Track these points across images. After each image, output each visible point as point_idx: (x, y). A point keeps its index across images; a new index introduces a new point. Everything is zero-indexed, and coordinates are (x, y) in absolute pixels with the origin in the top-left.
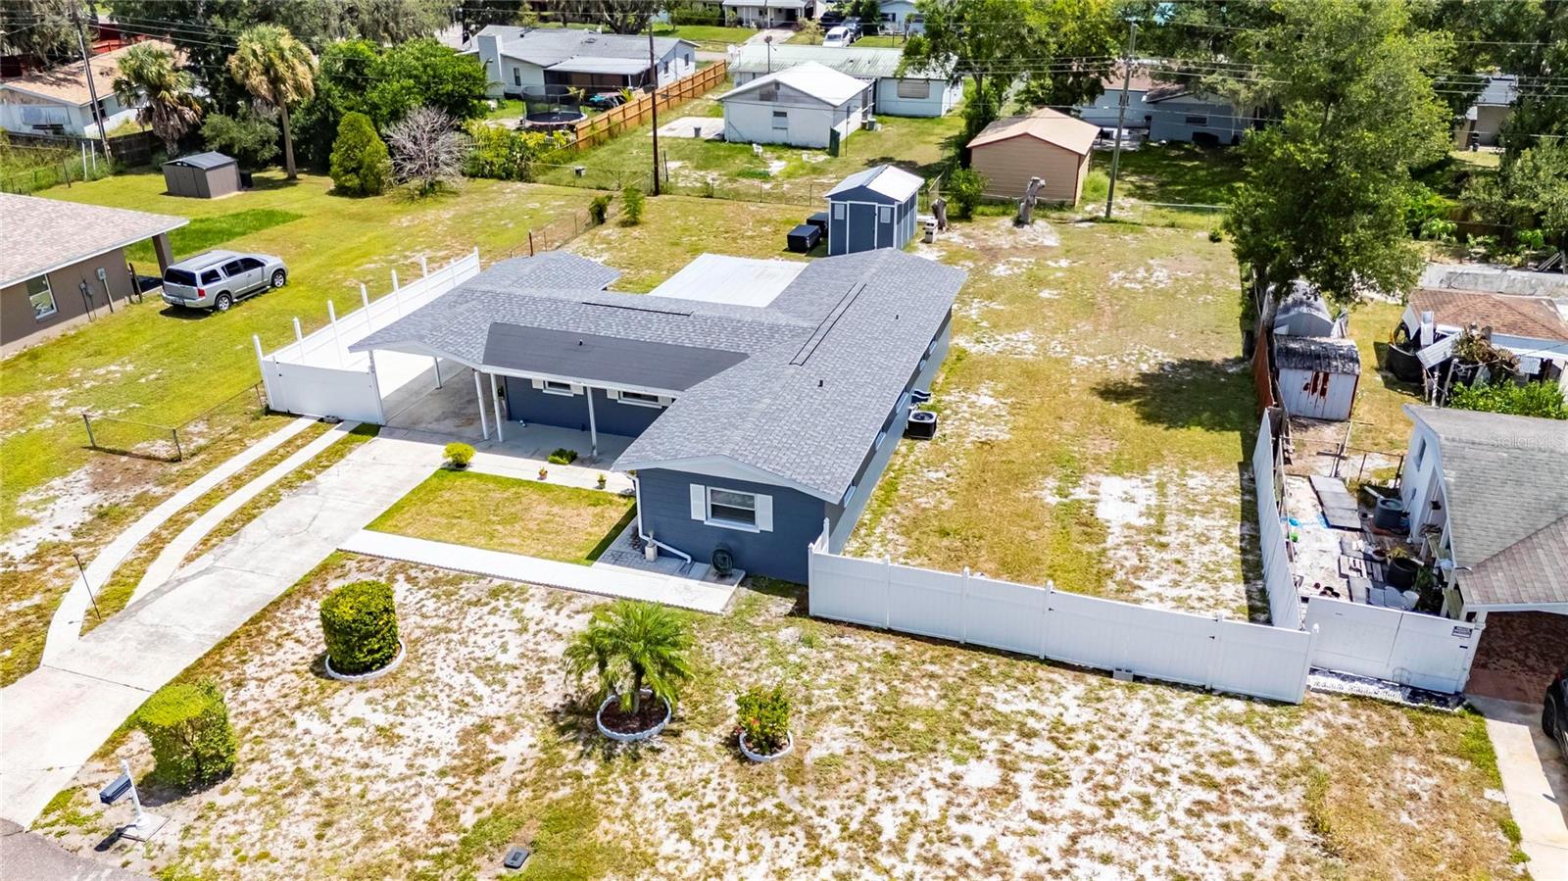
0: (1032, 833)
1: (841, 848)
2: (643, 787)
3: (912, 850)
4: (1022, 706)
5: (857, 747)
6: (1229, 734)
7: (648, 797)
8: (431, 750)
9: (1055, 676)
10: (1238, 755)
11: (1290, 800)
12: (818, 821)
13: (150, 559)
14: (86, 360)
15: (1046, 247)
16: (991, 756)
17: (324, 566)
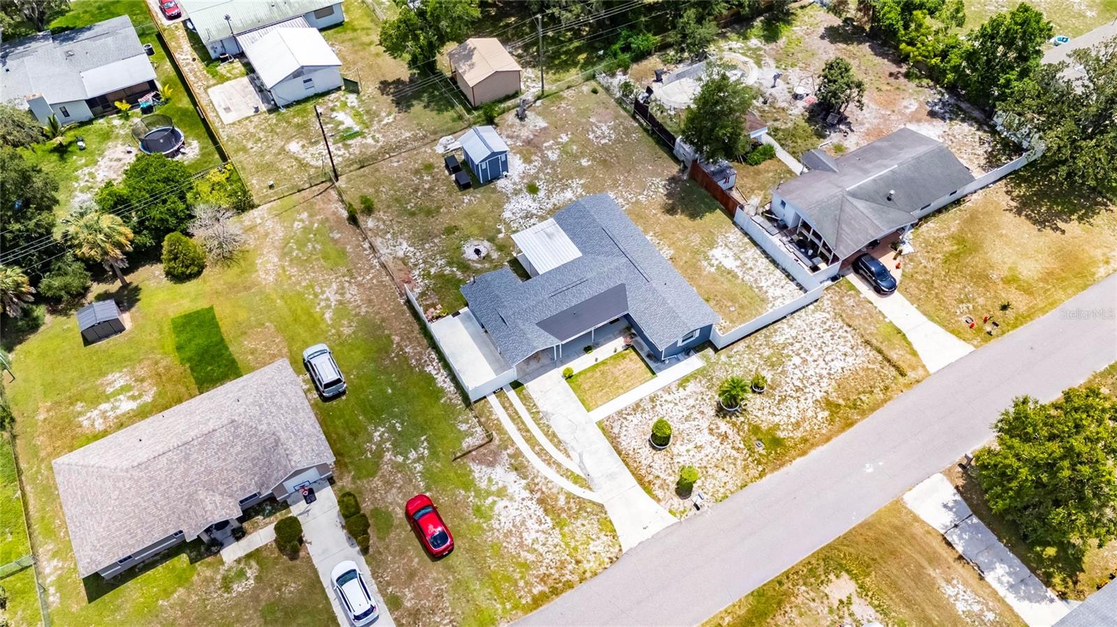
0: (818, 365)
1: (798, 394)
2: (755, 413)
3: (807, 385)
4: (783, 338)
5: (773, 373)
6: (818, 315)
7: (759, 414)
8: (712, 442)
9: (779, 325)
10: (825, 320)
11: (840, 323)
12: (788, 393)
13: (559, 465)
14: (360, 440)
15: (545, 128)
16: (793, 355)
17: (603, 429)
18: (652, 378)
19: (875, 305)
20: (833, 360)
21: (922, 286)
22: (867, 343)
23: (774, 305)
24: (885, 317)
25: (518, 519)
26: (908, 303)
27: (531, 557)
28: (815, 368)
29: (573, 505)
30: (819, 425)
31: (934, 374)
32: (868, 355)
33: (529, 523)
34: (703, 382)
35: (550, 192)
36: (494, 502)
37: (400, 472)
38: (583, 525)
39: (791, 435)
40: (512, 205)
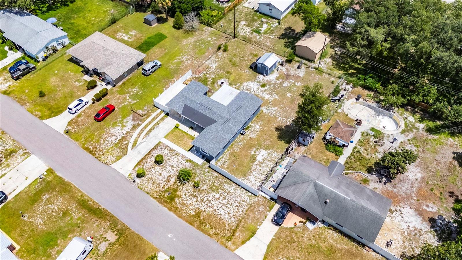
0: (218, 204)
1: (199, 201)
2: (183, 188)
3: (206, 203)
4: (227, 188)
5: (207, 189)
6: (246, 198)
7: (184, 190)
8: (164, 178)
9: (233, 184)
10: (245, 201)
11: (246, 208)
12: (199, 197)
13: (139, 137)
14: (131, 86)
15: (299, 77)
16: (220, 194)
17: (158, 144)
18: (187, 151)
19: (265, 220)
20: (223, 209)
21: (288, 238)
22: (240, 221)
23: (244, 180)
24: (260, 225)
25: (115, 134)
26: (274, 234)
27: (102, 142)
28: (216, 203)
29: (124, 146)
30: (186, 212)
31: (235, 254)
32: (233, 223)
33: (114, 137)
34: (191, 167)
35: (265, 91)
36: (119, 126)
37: (123, 100)
38: (117, 151)
39: (178, 203)
40: (252, 83)
